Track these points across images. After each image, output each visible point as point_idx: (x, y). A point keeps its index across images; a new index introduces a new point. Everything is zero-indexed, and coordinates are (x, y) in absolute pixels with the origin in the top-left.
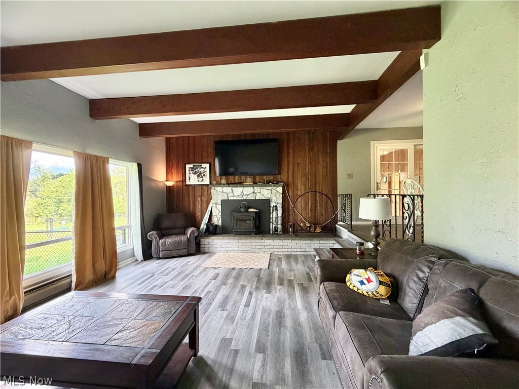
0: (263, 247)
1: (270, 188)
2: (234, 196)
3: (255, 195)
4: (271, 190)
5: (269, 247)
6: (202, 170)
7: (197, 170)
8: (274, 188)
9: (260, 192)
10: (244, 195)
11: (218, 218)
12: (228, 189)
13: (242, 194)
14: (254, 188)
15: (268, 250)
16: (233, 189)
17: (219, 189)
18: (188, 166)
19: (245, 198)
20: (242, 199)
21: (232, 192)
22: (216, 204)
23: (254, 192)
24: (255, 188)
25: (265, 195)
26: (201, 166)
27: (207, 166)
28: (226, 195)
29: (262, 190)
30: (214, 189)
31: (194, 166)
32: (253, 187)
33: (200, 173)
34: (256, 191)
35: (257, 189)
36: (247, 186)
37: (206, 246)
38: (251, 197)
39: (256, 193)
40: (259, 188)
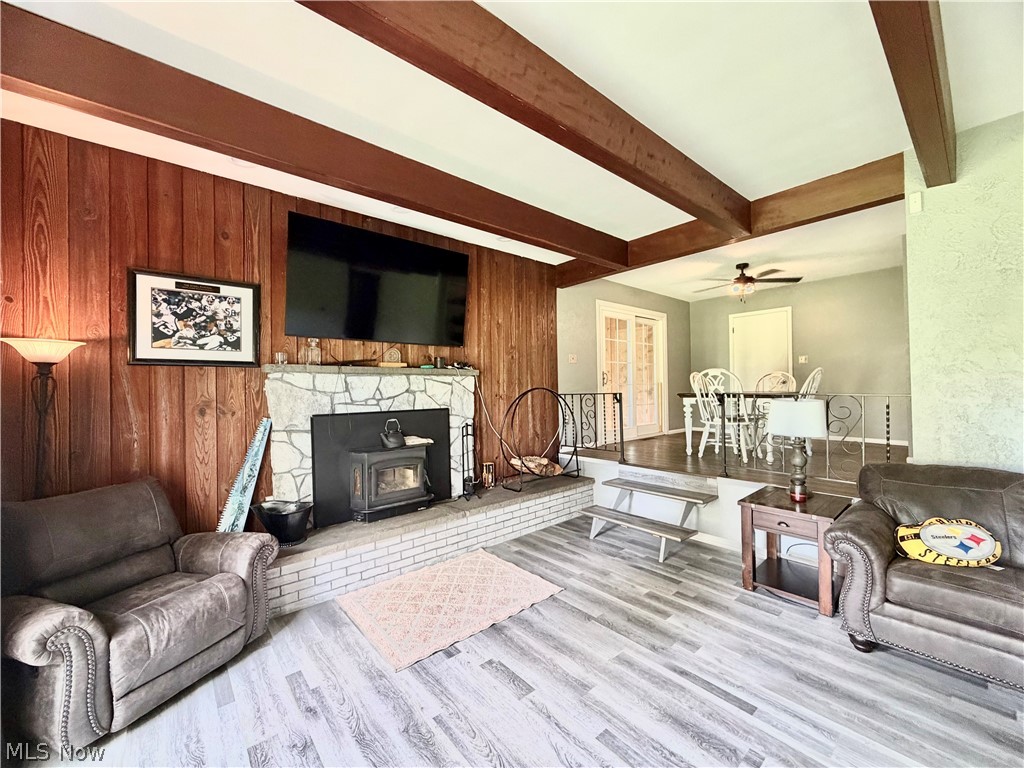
0: (464, 537)
1: (448, 379)
2: (353, 402)
3: (412, 397)
4: (451, 384)
5: (476, 533)
6: (220, 307)
7: (195, 305)
8: (458, 378)
9: (425, 391)
10: (382, 399)
11: (299, 480)
12: (331, 380)
13: (378, 396)
14: (408, 379)
15: (474, 541)
16: (349, 379)
17: (300, 378)
18: (145, 284)
19: (385, 406)
20: (377, 409)
21: (347, 390)
22: (289, 432)
23: (407, 391)
24: (412, 377)
25: (436, 398)
26: (217, 290)
27: (247, 294)
28: (326, 400)
29: (429, 384)
30: (281, 379)
31: (178, 285)
32: (408, 375)
33: (213, 319)
34: (413, 388)
35: (417, 381)
36: (391, 372)
37: (286, 589)
38: (403, 404)
39: (414, 393)
40: (421, 378)
